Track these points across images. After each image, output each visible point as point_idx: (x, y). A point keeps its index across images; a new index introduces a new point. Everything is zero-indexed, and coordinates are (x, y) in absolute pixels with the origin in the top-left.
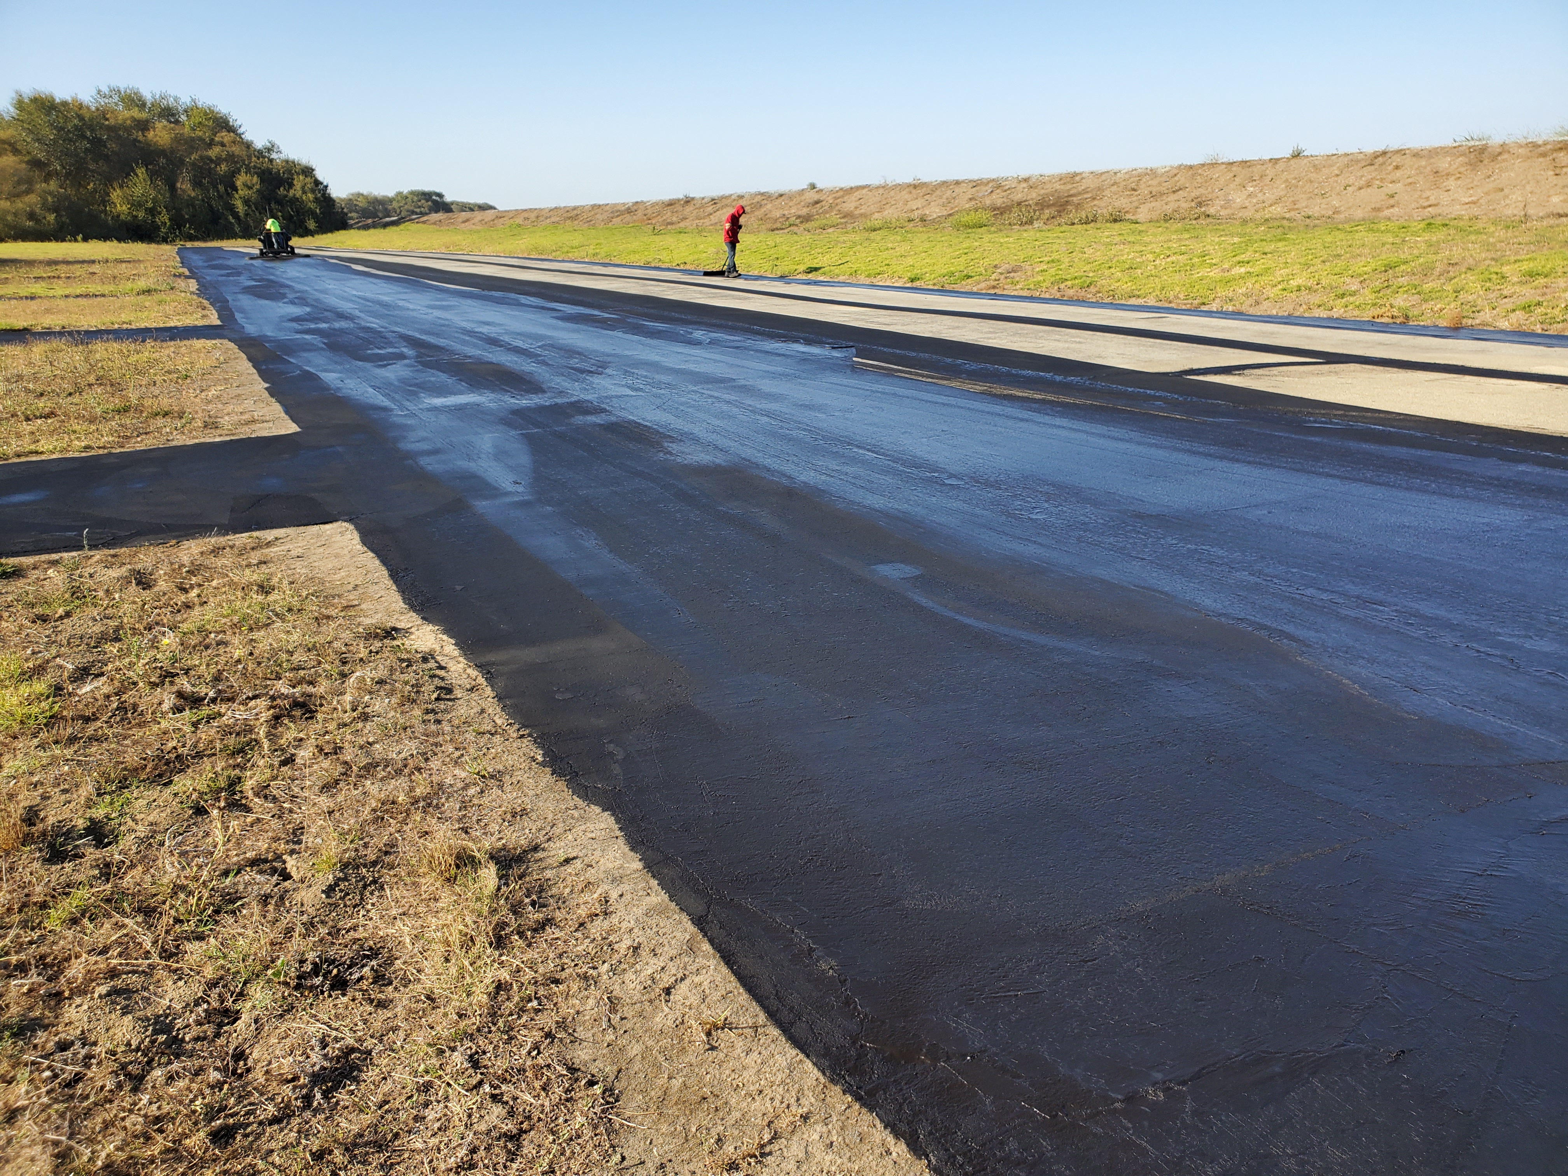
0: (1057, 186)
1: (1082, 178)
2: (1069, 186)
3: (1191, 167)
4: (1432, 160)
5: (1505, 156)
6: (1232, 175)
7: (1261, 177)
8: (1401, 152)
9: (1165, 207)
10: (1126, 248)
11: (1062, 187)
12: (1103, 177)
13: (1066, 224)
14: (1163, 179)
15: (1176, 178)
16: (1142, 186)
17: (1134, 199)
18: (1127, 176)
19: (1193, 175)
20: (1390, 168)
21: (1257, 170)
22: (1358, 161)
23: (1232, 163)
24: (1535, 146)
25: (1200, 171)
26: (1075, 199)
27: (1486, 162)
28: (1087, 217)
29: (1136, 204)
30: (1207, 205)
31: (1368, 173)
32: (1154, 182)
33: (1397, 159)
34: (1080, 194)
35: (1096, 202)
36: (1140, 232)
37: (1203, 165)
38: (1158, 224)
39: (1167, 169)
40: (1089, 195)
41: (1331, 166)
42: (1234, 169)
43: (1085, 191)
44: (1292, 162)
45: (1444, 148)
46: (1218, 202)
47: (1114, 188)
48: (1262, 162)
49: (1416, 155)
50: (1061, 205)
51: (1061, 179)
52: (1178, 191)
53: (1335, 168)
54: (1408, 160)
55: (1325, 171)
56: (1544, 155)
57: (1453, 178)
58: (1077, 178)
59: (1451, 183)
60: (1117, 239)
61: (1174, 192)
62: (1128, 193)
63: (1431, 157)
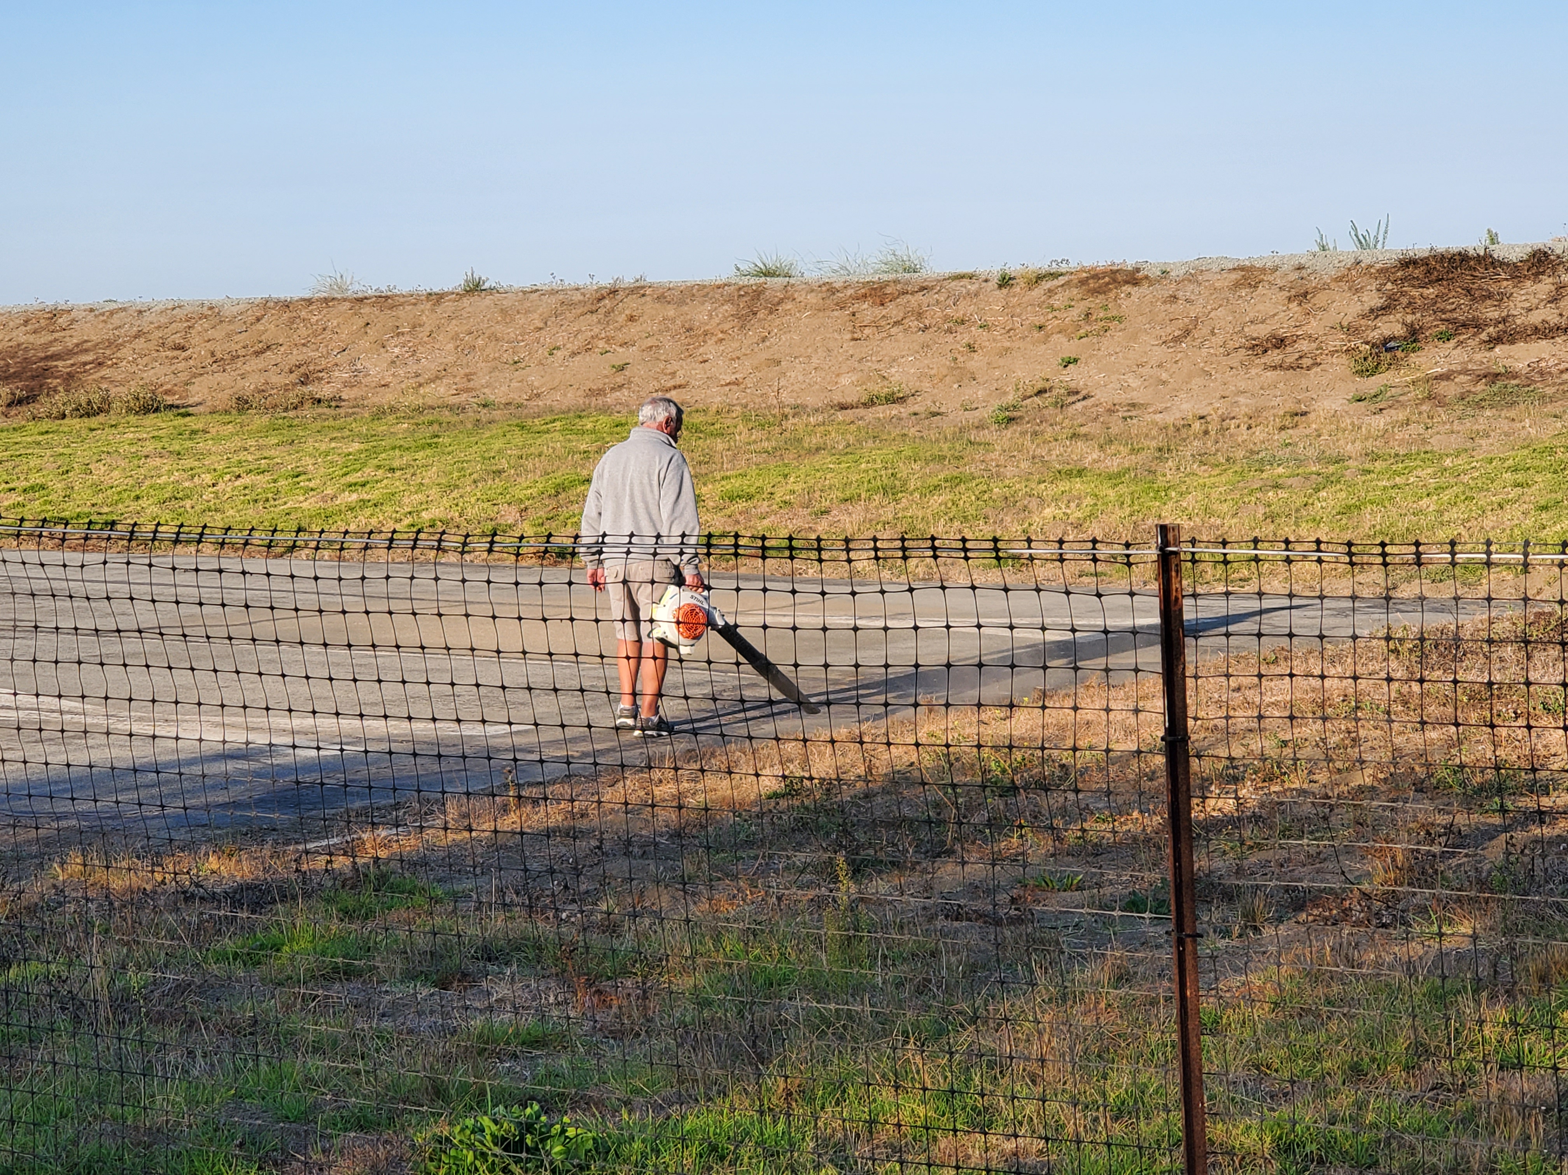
0: (22, 337)
1: (73, 321)
2: (45, 338)
3: (286, 305)
4: (685, 308)
5: (789, 306)
6: (361, 322)
7: (414, 327)
8: (638, 290)
9: (241, 383)
10: (167, 464)
11: (31, 338)
12: (116, 320)
13: (49, 417)
14: (238, 326)
15: (259, 327)
16: (195, 339)
17: (182, 365)
18: (163, 320)
19: (292, 321)
20: (622, 319)
21: (405, 314)
22: (572, 305)
23: (361, 300)
24: (832, 291)
25: (303, 314)
26: (60, 363)
27: (760, 315)
28: (89, 403)
29: (184, 377)
30: (320, 379)
31: (589, 326)
32: (218, 333)
33: (632, 304)
34: (70, 353)
35: (105, 372)
36: (194, 432)
37: (309, 302)
38: (227, 418)
39: (242, 307)
40: (89, 357)
41: (528, 312)
42: (366, 310)
43: (81, 348)
44: (466, 301)
45: (705, 287)
46: (337, 374)
47: (140, 344)
48: (414, 299)
49: (661, 298)
50: (33, 378)
51: (26, 322)
52: (262, 352)
53: (536, 316)
54: (649, 307)
55: (521, 320)
56: (841, 306)
57: (714, 339)
58: (62, 321)
59: (710, 349)
60: (150, 447)
61: (257, 353)
62: (170, 354)
63: (682, 302)
